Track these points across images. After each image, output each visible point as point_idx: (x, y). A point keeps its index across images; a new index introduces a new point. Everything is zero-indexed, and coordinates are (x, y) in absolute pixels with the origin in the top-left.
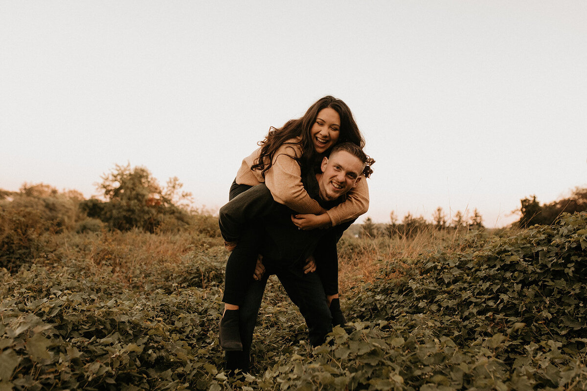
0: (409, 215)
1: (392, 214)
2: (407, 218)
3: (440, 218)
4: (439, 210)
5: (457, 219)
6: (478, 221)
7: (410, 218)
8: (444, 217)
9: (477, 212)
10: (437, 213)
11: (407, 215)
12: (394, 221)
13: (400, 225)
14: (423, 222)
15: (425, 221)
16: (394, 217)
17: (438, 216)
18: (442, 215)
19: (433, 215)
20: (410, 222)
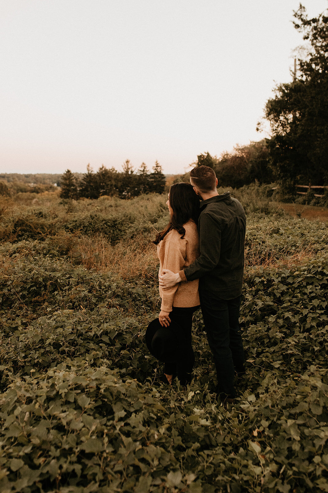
0: (103, 167)
1: (88, 166)
2: (101, 169)
3: (129, 169)
4: (127, 162)
5: (142, 169)
6: (159, 170)
7: (103, 169)
8: (131, 167)
9: (158, 162)
10: (126, 164)
11: (101, 167)
12: (90, 172)
13: (95, 174)
14: (114, 172)
15: (116, 171)
16: (90, 169)
17: (127, 166)
18: (129, 166)
19: (123, 166)
20: (104, 172)
